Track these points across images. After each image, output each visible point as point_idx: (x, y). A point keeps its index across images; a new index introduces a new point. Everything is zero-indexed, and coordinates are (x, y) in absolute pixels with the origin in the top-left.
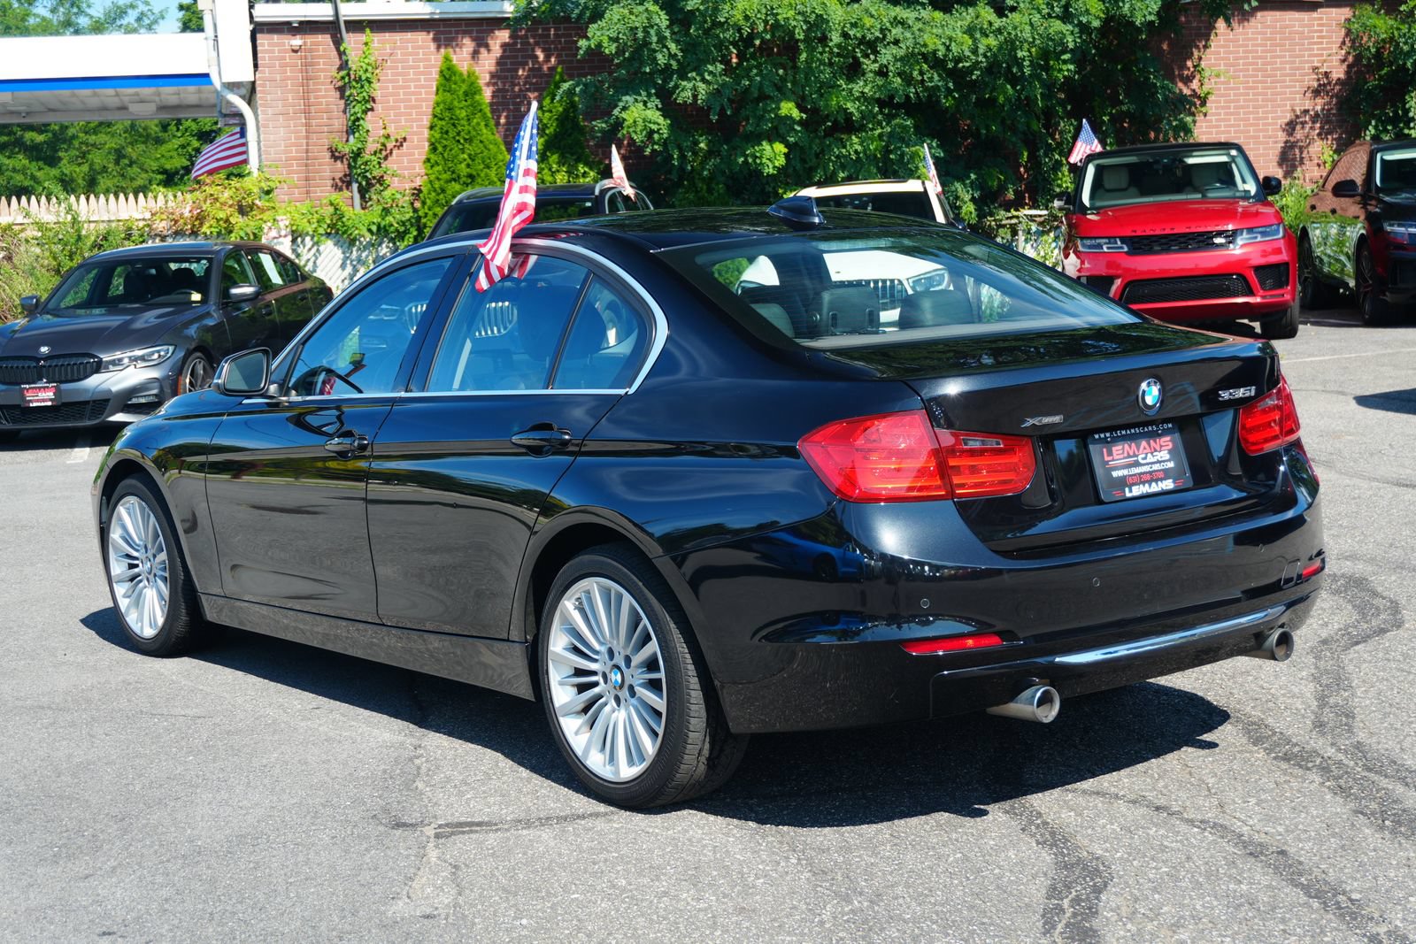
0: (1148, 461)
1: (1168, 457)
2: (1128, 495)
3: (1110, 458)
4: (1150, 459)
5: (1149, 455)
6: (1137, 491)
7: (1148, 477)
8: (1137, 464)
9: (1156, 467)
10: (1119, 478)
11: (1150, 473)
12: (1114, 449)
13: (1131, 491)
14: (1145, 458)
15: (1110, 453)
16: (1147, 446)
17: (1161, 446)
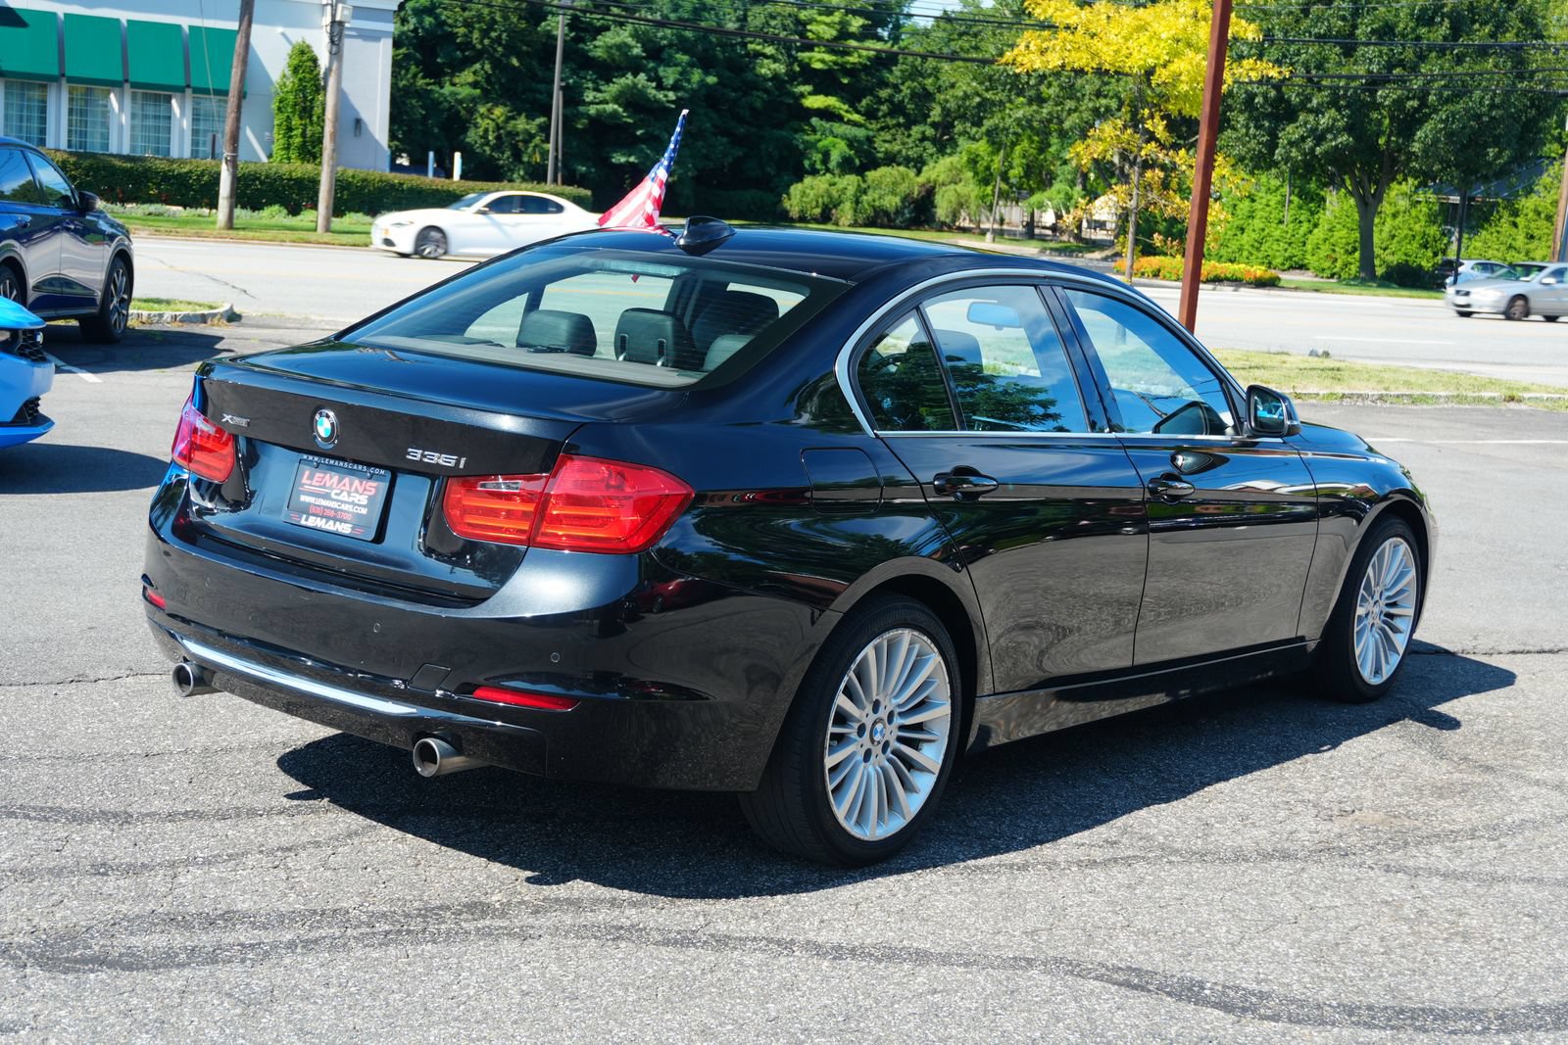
0: (339, 498)
1: (365, 502)
2: (303, 522)
3: (309, 482)
4: (344, 497)
5: (345, 493)
6: (312, 522)
7: (332, 513)
8: (327, 496)
9: (345, 507)
10: (304, 502)
11: (336, 510)
12: (317, 475)
13: (306, 520)
14: (337, 494)
15: (311, 477)
16: (347, 485)
17: (365, 489)
